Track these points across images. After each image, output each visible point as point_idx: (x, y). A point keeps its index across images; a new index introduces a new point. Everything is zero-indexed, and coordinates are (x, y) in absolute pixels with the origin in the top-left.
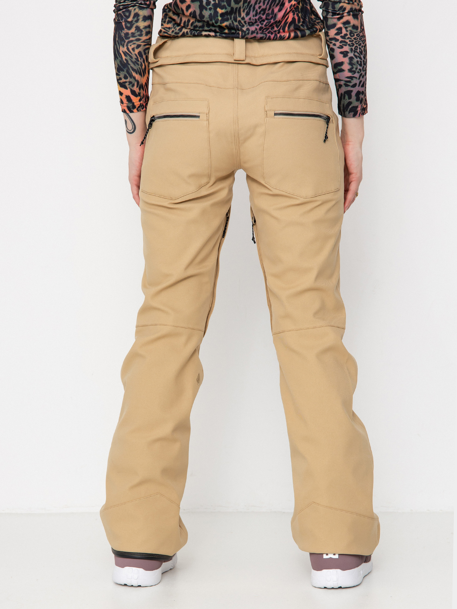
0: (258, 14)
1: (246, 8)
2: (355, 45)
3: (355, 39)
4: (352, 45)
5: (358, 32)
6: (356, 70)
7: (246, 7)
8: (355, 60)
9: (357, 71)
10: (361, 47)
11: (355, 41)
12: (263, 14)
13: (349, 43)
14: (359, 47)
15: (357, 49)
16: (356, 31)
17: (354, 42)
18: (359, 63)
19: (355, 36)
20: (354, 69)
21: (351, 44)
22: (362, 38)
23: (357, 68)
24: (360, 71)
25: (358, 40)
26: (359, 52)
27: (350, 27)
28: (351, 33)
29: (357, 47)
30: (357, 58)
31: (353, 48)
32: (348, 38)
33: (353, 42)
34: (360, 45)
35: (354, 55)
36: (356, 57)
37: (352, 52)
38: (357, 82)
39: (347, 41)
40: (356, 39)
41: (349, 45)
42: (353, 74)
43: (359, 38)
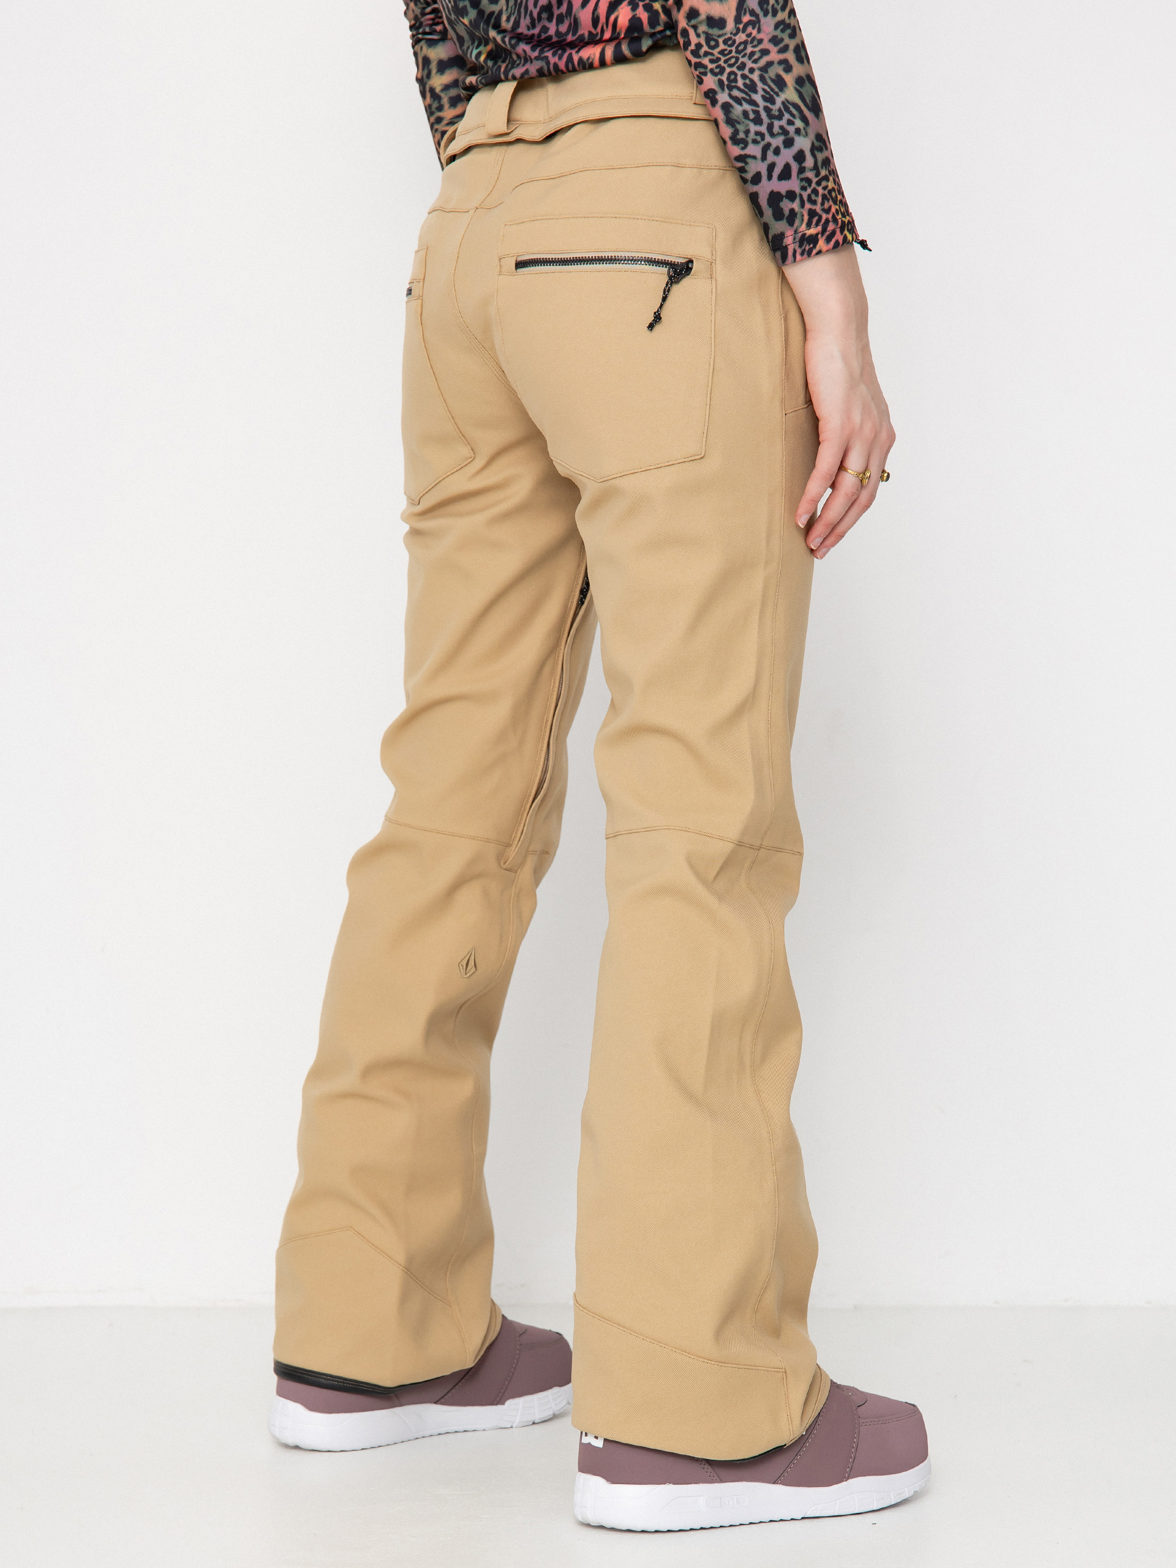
0: (537, 21)
1: (513, 11)
2: (728, 70)
3: (722, 52)
4: (717, 70)
5: (725, 34)
6: (747, 136)
7: (513, 8)
8: (738, 110)
9: (749, 140)
10: (746, 72)
11: (723, 59)
12: (550, 19)
13: (710, 66)
14: (739, 73)
15: (736, 80)
16: (721, 32)
17: (721, 63)
18: (752, 116)
19: (722, 46)
20: (741, 135)
21: (717, 67)
22: (745, 48)
23: (747, 132)
24: (759, 138)
25: (733, 54)
26: (742, 87)
27: (701, 22)
28: (709, 38)
29: (736, 75)
30: (741, 104)
31: (724, 78)
32: (706, 54)
33: (719, 63)
34: (742, 66)
35: (730, 96)
36: (738, 101)
37: (723, 89)
38: (762, 168)
39: (705, 61)
40: (726, 52)
41: (712, 71)
42: (743, 148)
43: (734, 49)
